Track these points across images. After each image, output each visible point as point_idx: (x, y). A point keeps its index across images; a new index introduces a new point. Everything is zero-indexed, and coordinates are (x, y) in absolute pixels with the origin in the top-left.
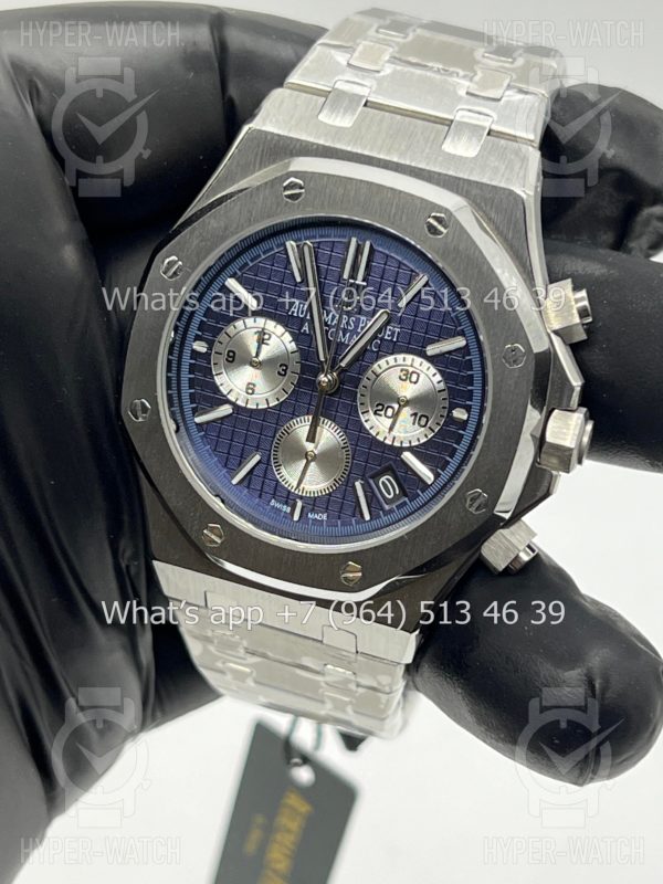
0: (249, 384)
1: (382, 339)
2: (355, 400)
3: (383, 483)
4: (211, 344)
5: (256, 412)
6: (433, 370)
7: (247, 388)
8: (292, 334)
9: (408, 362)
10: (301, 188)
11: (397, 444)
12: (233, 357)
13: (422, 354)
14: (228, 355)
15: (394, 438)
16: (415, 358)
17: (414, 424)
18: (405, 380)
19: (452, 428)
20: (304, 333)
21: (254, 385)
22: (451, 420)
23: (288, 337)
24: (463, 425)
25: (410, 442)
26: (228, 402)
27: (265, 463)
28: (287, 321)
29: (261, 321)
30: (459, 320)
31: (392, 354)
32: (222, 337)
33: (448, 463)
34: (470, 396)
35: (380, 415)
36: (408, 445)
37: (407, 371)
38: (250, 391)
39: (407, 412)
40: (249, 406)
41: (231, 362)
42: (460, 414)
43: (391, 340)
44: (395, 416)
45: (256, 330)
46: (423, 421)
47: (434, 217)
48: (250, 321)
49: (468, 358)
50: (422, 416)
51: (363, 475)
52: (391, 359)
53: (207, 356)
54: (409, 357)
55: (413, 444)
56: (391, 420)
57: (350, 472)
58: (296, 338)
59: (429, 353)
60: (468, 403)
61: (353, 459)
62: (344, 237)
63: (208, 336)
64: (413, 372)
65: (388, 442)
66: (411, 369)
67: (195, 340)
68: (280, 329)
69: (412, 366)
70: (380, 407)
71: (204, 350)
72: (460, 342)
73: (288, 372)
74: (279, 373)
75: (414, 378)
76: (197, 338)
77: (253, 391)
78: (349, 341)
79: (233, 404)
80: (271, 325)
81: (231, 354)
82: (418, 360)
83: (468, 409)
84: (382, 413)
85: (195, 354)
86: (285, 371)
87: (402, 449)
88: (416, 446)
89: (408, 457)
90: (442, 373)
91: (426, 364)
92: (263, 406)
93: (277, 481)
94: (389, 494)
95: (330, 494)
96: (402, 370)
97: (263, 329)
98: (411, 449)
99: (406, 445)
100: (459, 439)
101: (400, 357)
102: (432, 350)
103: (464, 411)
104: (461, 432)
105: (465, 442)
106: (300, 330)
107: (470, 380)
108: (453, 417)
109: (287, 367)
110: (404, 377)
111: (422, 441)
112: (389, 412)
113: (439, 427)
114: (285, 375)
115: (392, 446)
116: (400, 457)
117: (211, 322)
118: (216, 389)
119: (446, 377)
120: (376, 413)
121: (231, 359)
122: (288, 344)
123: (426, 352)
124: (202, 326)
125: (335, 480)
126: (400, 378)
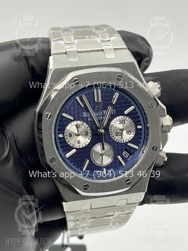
0: (78, 141)
1: (111, 115)
2: (109, 134)
3: (124, 154)
4: (63, 134)
5: (83, 148)
6: (128, 118)
10: (78, 80)
11: (125, 142)
12: (71, 135)
13: (124, 115)
15: (124, 140)
17: (127, 134)
18: (121, 124)
19: (138, 132)
20: (89, 121)
23: (85, 124)
24: (141, 129)
25: (126, 141)
26: (74, 148)
27: (91, 162)
28: (83, 119)
29: (75, 122)
30: (130, 102)
31: (115, 118)
32: (66, 131)
33: (140, 141)
34: (140, 121)
36: (128, 141)
37: (121, 121)
39: (124, 132)
40: (80, 147)
42: (139, 127)
44: (122, 134)
45: (75, 125)
46: (130, 133)
47: (118, 76)
48: (72, 123)
49: (136, 111)
51: (119, 154)
52: (115, 119)
53: (63, 138)
54: (120, 117)
55: (129, 140)
57: (115, 155)
58: (87, 123)
59: (126, 114)
60: (140, 123)
61: (114, 150)
62: (91, 90)
63: (62, 132)
64: (122, 121)
65: (122, 142)
66: (122, 120)
68: (82, 122)
69: (122, 119)
70: (117, 134)
71: (62, 136)
72: (132, 108)
73: (89, 134)
74: (85, 135)
76: (59, 134)
77: (80, 142)
78: (102, 118)
79: (76, 148)
80: (79, 122)
81: (70, 135)
82: (123, 117)
83: (141, 125)
84: (118, 135)
85: (60, 138)
87: (127, 143)
88: (130, 140)
89: (129, 144)
90: (130, 118)
91: (125, 117)
92: (84, 146)
93: (95, 165)
94: (127, 156)
95: (111, 163)
96: (119, 121)
97: (77, 124)
99: (127, 141)
100: (141, 134)
101: (118, 118)
104: (141, 132)
105: (143, 134)
106: (87, 120)
107: (139, 117)
108: (137, 128)
109: (87, 132)
110: (121, 123)
111: (131, 138)
112: (120, 134)
113: (135, 133)
114: (87, 134)
115: (124, 143)
116: (127, 145)
117: (62, 128)
118: (69, 146)
119: (132, 118)
120: (116, 136)
121: (70, 136)
122: (85, 126)
123: (124, 114)
124: (59, 130)
125: (111, 158)
126: (119, 123)
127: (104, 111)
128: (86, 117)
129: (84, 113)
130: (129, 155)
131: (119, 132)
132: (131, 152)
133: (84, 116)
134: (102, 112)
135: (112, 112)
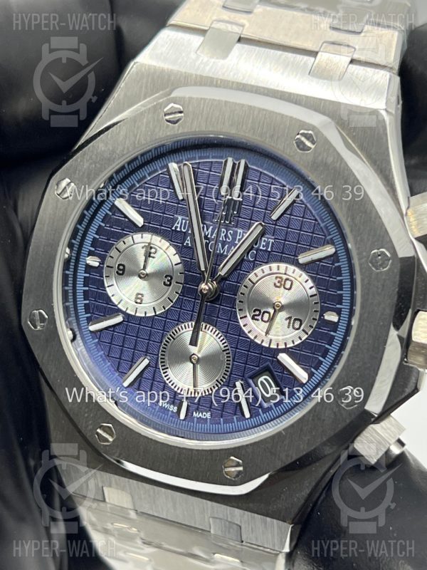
0: (138, 294)
1: (258, 250)
2: (234, 306)
4: (103, 258)
5: (146, 320)
6: (305, 276)
7: (137, 298)
8: (176, 247)
9: (282, 270)
10: (181, 112)
11: (273, 346)
12: (123, 270)
13: (297, 264)
14: (118, 268)
15: (271, 340)
16: (289, 266)
17: (289, 326)
18: (279, 287)
19: (324, 330)
20: (187, 247)
21: (142, 295)
22: (324, 323)
23: (172, 250)
24: (334, 326)
26: (119, 311)
27: (153, 368)
28: (174, 237)
29: (147, 237)
30: (328, 230)
31: (267, 263)
32: (113, 252)
33: (321, 363)
34: (339, 299)
35: (258, 320)
36: (284, 347)
37: (281, 278)
38: (139, 301)
39: (282, 316)
40: (138, 315)
41: (122, 274)
42: (332, 317)
43: (266, 251)
44: (271, 320)
45: (143, 245)
46: (297, 324)
47: (303, 134)
48: (137, 237)
49: (336, 265)
50: (295, 320)
51: (243, 376)
52: (266, 267)
53: (99, 270)
54: (283, 266)
55: (289, 346)
56: (268, 324)
57: (231, 373)
58: (179, 251)
59: (301, 261)
60: (338, 306)
61: (234, 361)
62: (222, 158)
63: (100, 251)
64: (287, 279)
65: (266, 344)
66: (285, 277)
67: (89, 255)
68: (165, 244)
69: (285, 274)
70: (257, 313)
71: (96, 264)
72: (329, 250)
73: (173, 283)
74: (165, 284)
75: (288, 284)
76: (91, 254)
77: (141, 300)
78: (228, 252)
79: (124, 313)
80: (157, 240)
81: (121, 267)
82: (291, 268)
83: (339, 312)
84: (259, 318)
85: (89, 268)
86: (170, 281)
87: (278, 351)
88: (291, 348)
89: (284, 358)
90: (314, 279)
91: (298, 271)
92: (150, 314)
93: (165, 383)
96: (276, 278)
97: (150, 244)
98: (286, 350)
99: (282, 346)
100: (331, 340)
101: (274, 266)
102: (303, 259)
103: (335, 314)
104: (332, 333)
105: (337, 342)
106: (183, 244)
107: (339, 285)
108: (324, 320)
109: (172, 278)
110: (278, 285)
111: (296, 343)
112: (266, 317)
113: (312, 330)
114: (170, 285)
115: (269, 348)
116: (276, 358)
117: (103, 239)
118: (108, 299)
119: (318, 282)
120: (253, 318)
121: (121, 272)
122: (172, 257)
123: (297, 260)
124: (95, 243)
125: (217, 381)
126: (275, 284)
127: (239, 231)
128: (181, 231)
129: (180, 218)
131: (265, 312)
132: (284, 379)
133: (176, 227)
134: (232, 232)
135: (263, 243)
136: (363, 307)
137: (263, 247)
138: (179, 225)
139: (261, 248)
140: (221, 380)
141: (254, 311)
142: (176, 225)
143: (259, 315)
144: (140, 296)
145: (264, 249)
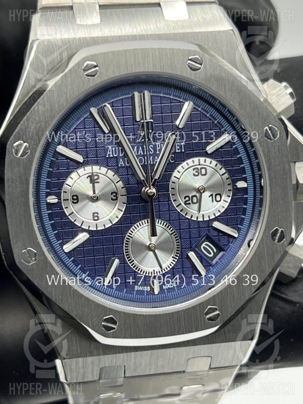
0: (94, 213)
1: (175, 153)
2: (169, 198)
3: (204, 248)
4: (59, 197)
5: (106, 231)
6: (214, 162)
7: (94, 217)
9: (197, 163)
10: (95, 67)
11: (206, 219)
12: (77, 199)
13: (206, 155)
14: (73, 199)
15: (203, 215)
17: (213, 201)
19: (239, 196)
20: (122, 167)
21: (98, 213)
22: (236, 190)
23: (111, 173)
24: (245, 190)
25: (209, 217)
26: (84, 230)
27: (123, 262)
28: (107, 162)
29: (88, 169)
30: (221, 124)
31: (184, 161)
32: (65, 188)
33: (243, 219)
34: (243, 171)
35: (190, 204)
36: (214, 217)
37: (197, 169)
38: (96, 218)
39: (206, 195)
40: (99, 229)
41: (77, 202)
42: (241, 184)
43: (181, 152)
44: (199, 201)
45: (87, 175)
46: (218, 198)
48: (81, 171)
49: (234, 147)
50: (216, 195)
51: (191, 247)
52: (184, 164)
53: (59, 205)
54: (196, 159)
55: (217, 215)
56: (197, 205)
57: (182, 248)
58: (117, 172)
59: (209, 152)
60: (243, 176)
61: (181, 239)
62: (129, 94)
63: (55, 190)
64: (201, 168)
65: (200, 219)
66: (199, 167)
67: (47, 197)
68: (104, 170)
69: (199, 165)
70: (187, 199)
71: (56, 201)
72: (227, 138)
73: (119, 197)
74: (112, 199)
75: (203, 171)
76: (48, 194)
77: (98, 217)
78: (153, 161)
79: (88, 231)
80: (96, 168)
81: (75, 197)
82: (202, 159)
83: (245, 180)
84: (190, 202)
85: (50, 206)
86: (116, 196)
87: (211, 221)
88: (219, 216)
89: (217, 225)
90: (221, 162)
91: (208, 160)
92: (109, 225)
93: (135, 272)
94: (210, 254)
95: (173, 268)
96: (194, 169)
97: (92, 173)
98: (216, 219)
99: (212, 217)
100: (245, 201)
101: (190, 161)
102: (210, 149)
103: (243, 182)
104: (245, 196)
105: (250, 201)
106: (117, 165)
107: (240, 161)
108: (237, 188)
109: (116, 194)
110: (197, 174)
111: (222, 211)
112: (195, 200)
113: (230, 198)
114: (117, 199)
115: (204, 221)
116: (212, 226)
117: (55, 180)
118: (72, 225)
119: (224, 164)
120: (186, 204)
121: (76, 201)
122: (112, 178)
123: (206, 152)
124: (49, 185)
125: (173, 257)
126: (194, 175)
127: (157, 144)
128: (114, 157)
130: (215, 251)
131: (193, 197)
132: (221, 242)
133: (109, 155)
134: (152, 146)
135: (177, 147)
136: (269, 169)
137: (178, 150)
138: (111, 153)
139: (177, 151)
140: (176, 256)
141: (185, 198)
142: (108, 153)
143: (189, 200)
144: (96, 215)
145: (180, 151)
